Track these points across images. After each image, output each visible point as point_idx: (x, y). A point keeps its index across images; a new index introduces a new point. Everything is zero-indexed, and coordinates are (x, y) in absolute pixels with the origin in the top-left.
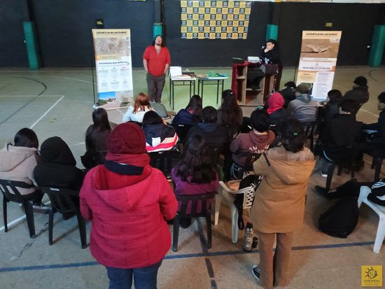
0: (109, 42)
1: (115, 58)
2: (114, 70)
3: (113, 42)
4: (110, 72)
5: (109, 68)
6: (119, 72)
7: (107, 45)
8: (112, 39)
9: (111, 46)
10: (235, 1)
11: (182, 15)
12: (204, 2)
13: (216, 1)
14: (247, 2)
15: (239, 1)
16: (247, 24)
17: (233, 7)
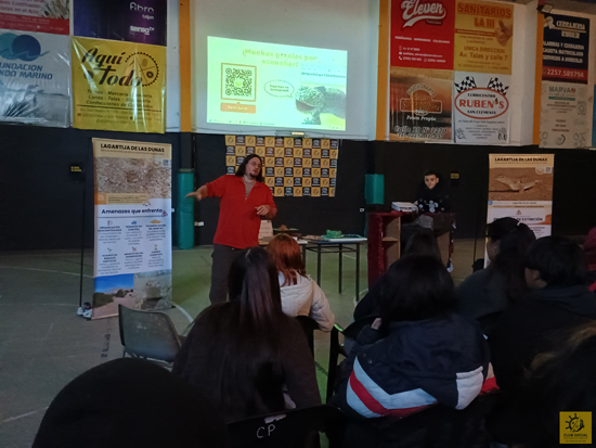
0: (128, 166)
1: (138, 201)
2: (134, 227)
3: (136, 168)
4: (124, 230)
5: (124, 222)
6: (144, 230)
7: (121, 174)
8: (134, 162)
9: (130, 176)
10: (313, 139)
11: (228, 157)
12: (264, 137)
13: (283, 138)
14: (331, 140)
15: (319, 139)
16: (334, 174)
17: (310, 147)
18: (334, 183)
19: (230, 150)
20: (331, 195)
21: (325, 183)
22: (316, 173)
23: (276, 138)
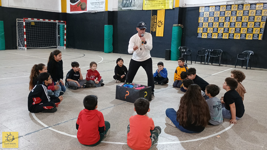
10: (251, 4)
11: (200, 18)
12: (220, 6)
13: (231, 5)
14: (264, 4)
15: (255, 4)
16: (263, 25)
17: (249, 9)
18: (263, 31)
19: (201, 14)
20: (260, 38)
21: (256, 31)
22: (251, 25)
23: (227, 6)
